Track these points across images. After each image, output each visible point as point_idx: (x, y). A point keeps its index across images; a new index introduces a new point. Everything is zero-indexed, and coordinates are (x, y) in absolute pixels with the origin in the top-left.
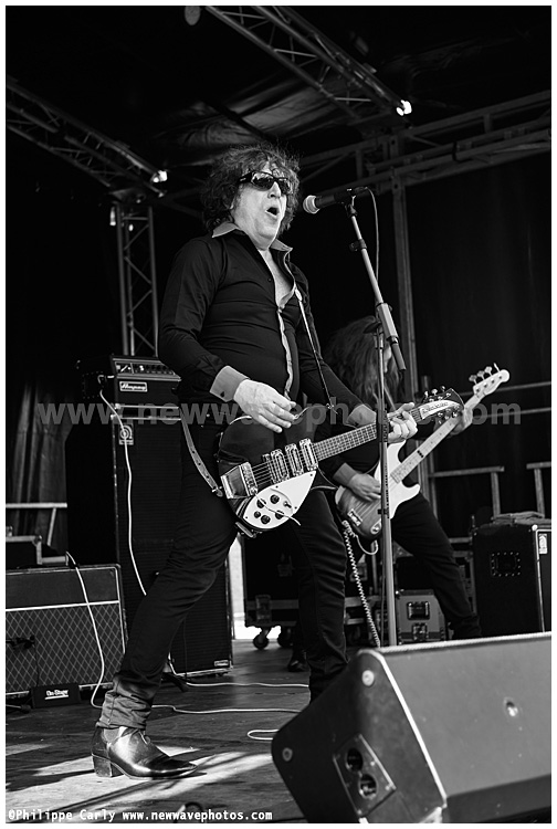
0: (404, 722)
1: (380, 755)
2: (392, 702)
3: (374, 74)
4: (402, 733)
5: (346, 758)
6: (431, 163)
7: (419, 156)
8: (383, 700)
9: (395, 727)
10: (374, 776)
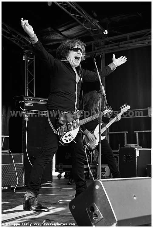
0: (106, 200)
1: (99, 208)
2: (103, 194)
3: (98, 22)
4: (106, 203)
5: (90, 209)
6: (113, 48)
7: (109, 45)
8: (101, 193)
9: (104, 201)
10: (97, 214)
